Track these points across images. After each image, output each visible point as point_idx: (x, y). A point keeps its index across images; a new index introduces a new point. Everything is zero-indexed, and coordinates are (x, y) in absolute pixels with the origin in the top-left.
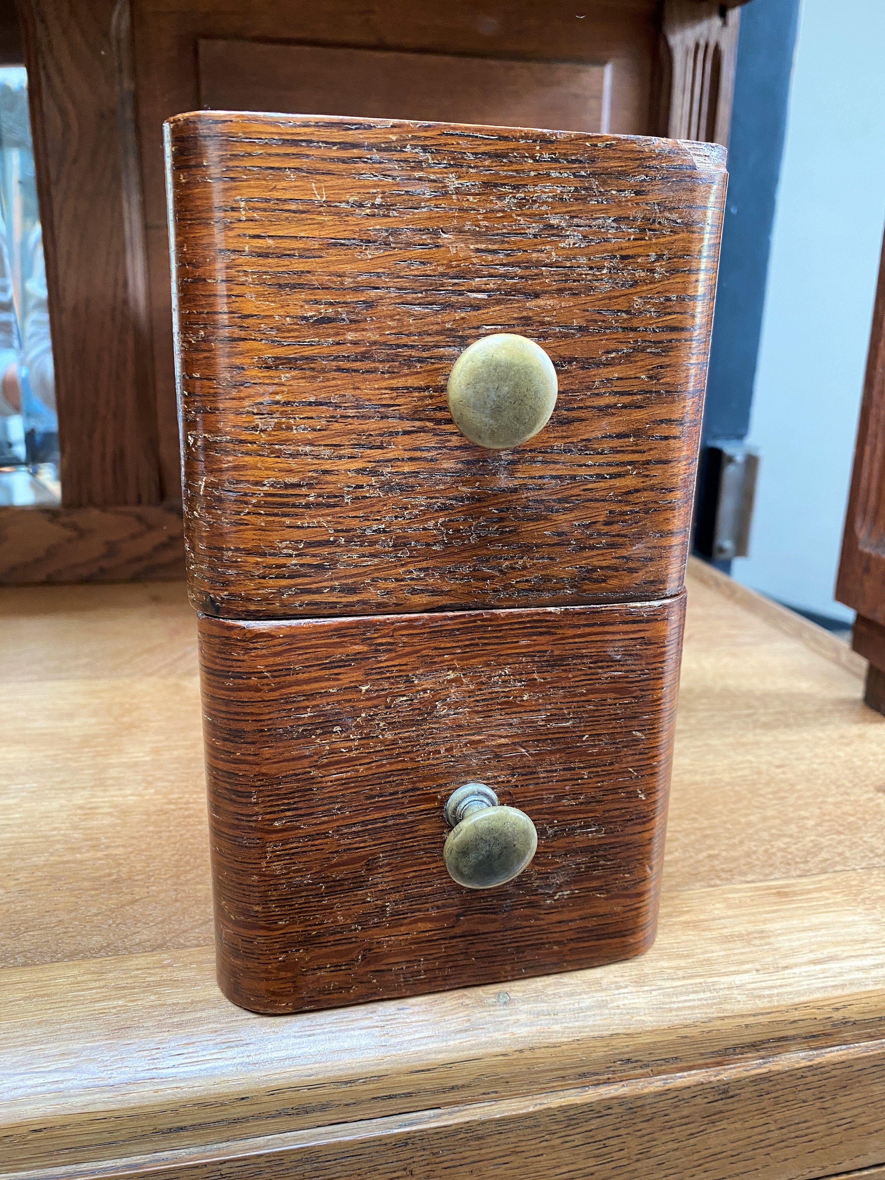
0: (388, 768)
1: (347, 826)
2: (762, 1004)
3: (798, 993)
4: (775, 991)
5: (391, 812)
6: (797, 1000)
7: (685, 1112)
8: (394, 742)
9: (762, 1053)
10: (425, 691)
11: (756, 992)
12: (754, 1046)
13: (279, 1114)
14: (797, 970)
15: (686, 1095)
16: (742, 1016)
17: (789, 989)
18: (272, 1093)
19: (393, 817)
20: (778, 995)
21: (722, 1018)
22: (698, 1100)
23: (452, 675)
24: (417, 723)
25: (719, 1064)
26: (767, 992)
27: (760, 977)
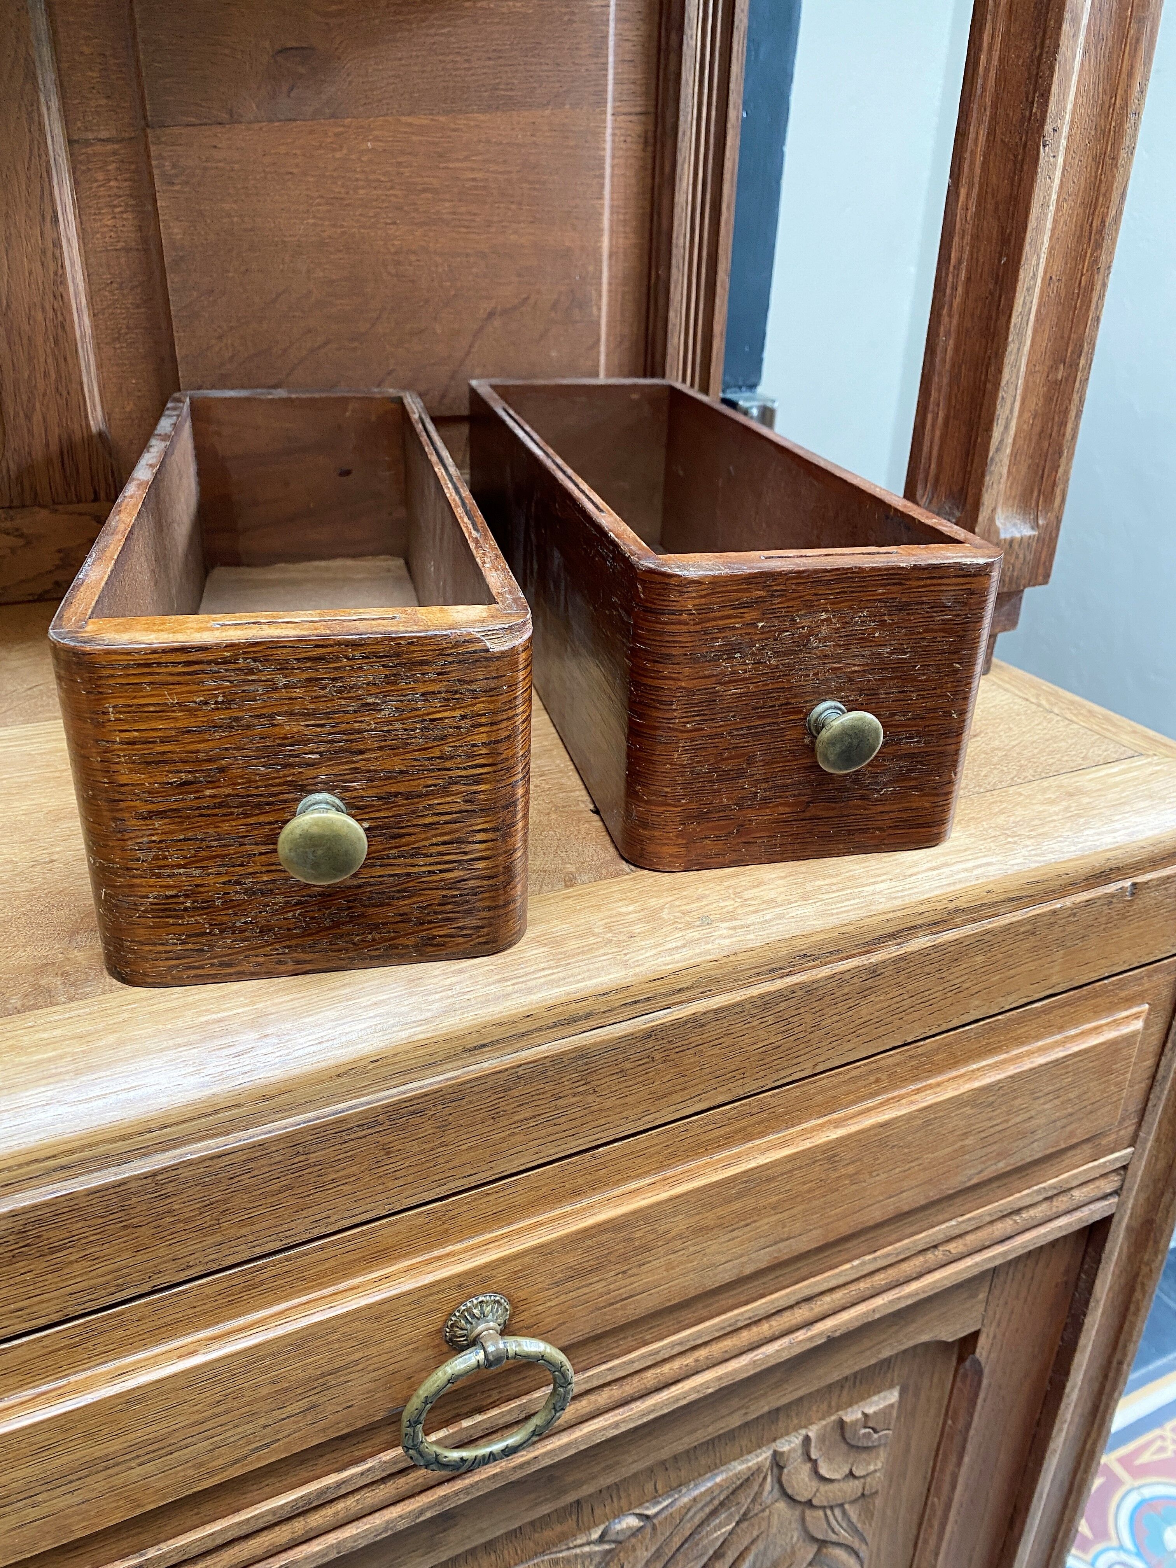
0: (771, 686)
1: (737, 730)
2: (897, 903)
3: (923, 893)
4: (906, 893)
5: (769, 721)
6: (922, 898)
7: (846, 991)
8: (777, 666)
9: (898, 941)
10: (803, 628)
11: (893, 895)
12: (893, 935)
13: (555, 1025)
14: (920, 876)
15: (847, 976)
16: (884, 913)
17: (916, 890)
18: (550, 1009)
19: (769, 724)
20: (908, 895)
21: (870, 916)
22: (855, 980)
23: (824, 616)
24: (795, 653)
25: (868, 952)
26: (900, 894)
27: (894, 884)
